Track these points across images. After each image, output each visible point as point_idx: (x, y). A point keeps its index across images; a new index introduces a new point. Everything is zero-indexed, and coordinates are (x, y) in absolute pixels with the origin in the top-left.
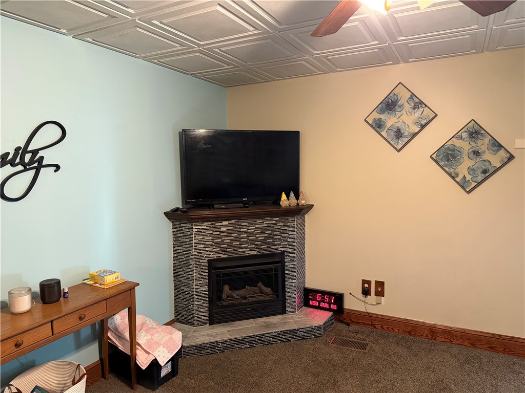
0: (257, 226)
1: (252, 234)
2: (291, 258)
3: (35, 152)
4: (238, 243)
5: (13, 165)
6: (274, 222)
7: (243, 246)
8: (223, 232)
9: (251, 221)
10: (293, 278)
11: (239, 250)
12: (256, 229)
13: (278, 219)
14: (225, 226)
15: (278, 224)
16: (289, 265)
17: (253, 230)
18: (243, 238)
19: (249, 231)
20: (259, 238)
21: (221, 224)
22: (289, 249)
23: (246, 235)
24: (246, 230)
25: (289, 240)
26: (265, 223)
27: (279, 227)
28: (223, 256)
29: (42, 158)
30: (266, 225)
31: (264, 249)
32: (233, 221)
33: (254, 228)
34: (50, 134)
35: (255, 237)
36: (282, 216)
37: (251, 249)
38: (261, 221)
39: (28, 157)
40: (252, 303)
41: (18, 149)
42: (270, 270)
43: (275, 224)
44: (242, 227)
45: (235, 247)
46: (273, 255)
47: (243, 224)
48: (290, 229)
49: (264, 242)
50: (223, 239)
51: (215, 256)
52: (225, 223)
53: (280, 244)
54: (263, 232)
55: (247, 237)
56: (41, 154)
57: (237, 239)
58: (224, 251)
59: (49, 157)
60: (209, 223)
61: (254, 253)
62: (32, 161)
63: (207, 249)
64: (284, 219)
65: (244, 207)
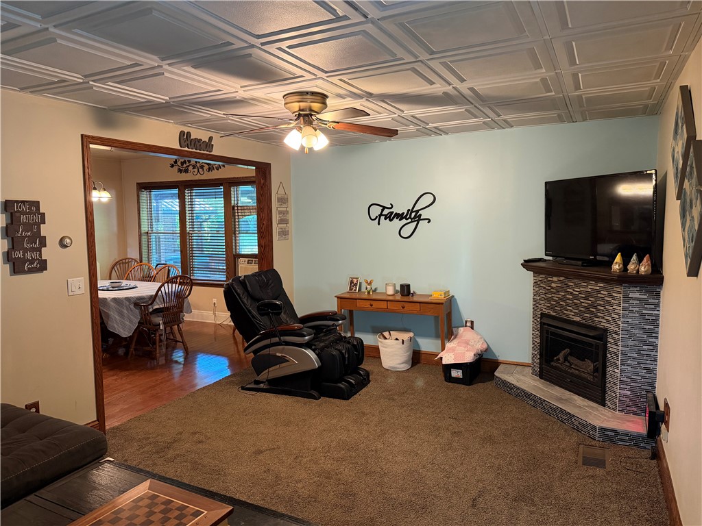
0: (581, 289)
1: (576, 297)
2: (614, 339)
3: (418, 211)
4: (564, 304)
5: (407, 219)
6: (598, 288)
7: (568, 308)
8: (552, 288)
9: (576, 281)
10: (615, 366)
11: (565, 312)
12: (581, 292)
13: (602, 285)
14: (555, 282)
15: (602, 292)
16: (612, 348)
17: (577, 293)
18: (569, 299)
19: (574, 292)
20: (583, 304)
21: (551, 279)
22: (612, 328)
23: (571, 297)
24: (571, 291)
25: (613, 316)
26: (590, 287)
27: (603, 296)
28: (552, 314)
29: (420, 215)
30: (590, 290)
31: (586, 318)
32: (561, 278)
33: (578, 290)
34: (427, 200)
35: (578, 302)
36: (606, 283)
37: (576, 315)
38: (586, 284)
39: (413, 214)
40: (572, 375)
41: (409, 210)
42: (591, 345)
43: (599, 291)
44: (568, 287)
45: (561, 306)
46: (595, 328)
47: (569, 284)
48: (614, 302)
49: (587, 309)
50: (553, 295)
51: (547, 311)
52: (555, 279)
53: (603, 318)
54: (587, 298)
55: (572, 300)
56: (420, 212)
57: (564, 299)
58: (552, 307)
59: (424, 214)
60: (544, 276)
61: (577, 319)
62: (415, 217)
63: (541, 302)
64: (610, 287)
65: (582, 266)
